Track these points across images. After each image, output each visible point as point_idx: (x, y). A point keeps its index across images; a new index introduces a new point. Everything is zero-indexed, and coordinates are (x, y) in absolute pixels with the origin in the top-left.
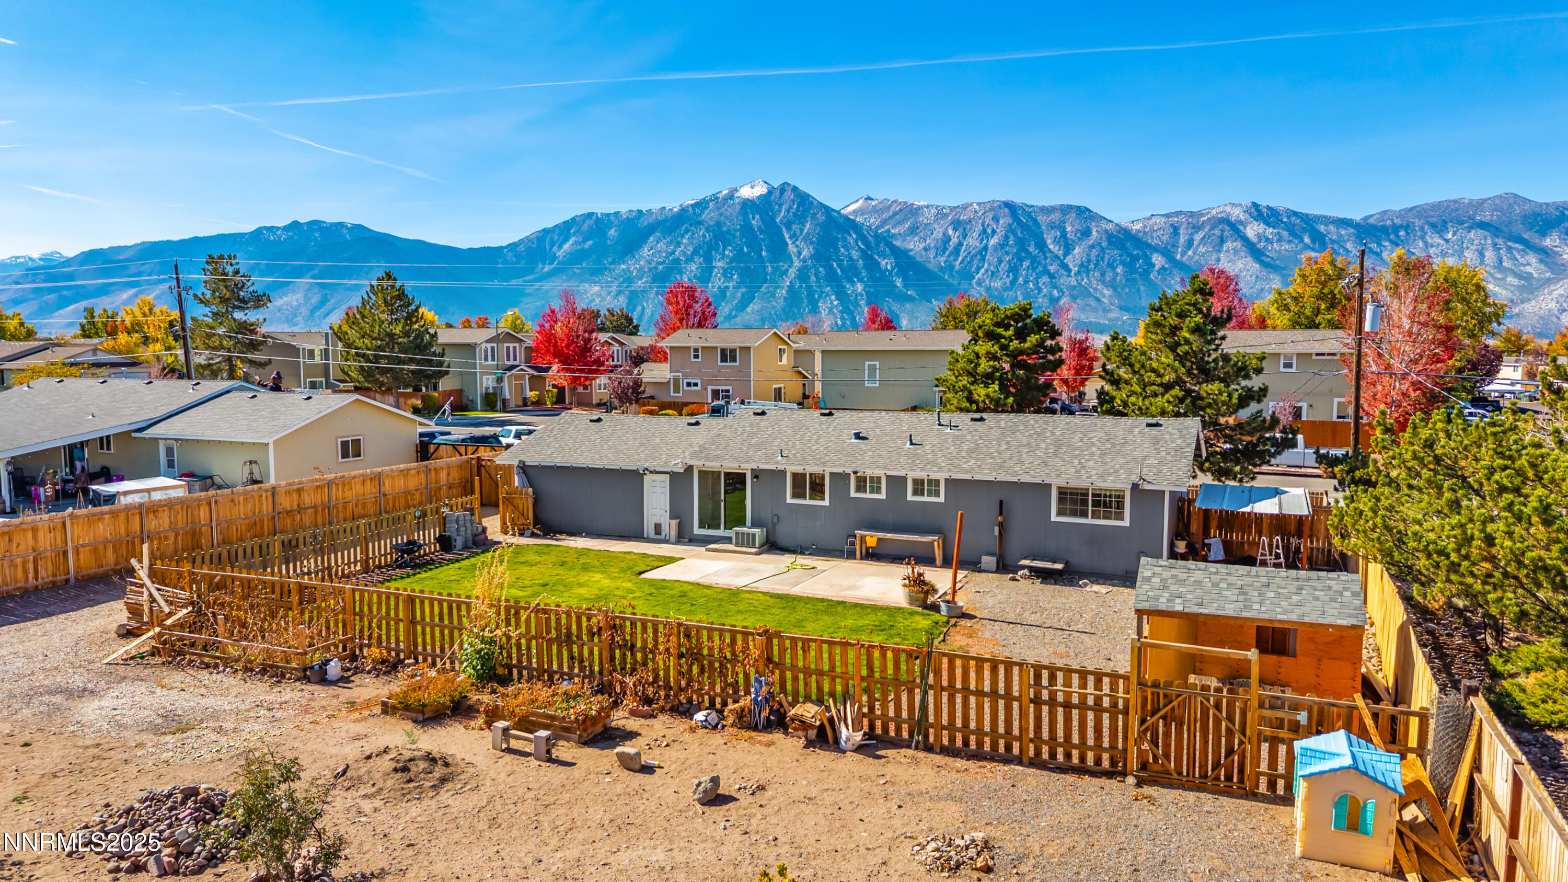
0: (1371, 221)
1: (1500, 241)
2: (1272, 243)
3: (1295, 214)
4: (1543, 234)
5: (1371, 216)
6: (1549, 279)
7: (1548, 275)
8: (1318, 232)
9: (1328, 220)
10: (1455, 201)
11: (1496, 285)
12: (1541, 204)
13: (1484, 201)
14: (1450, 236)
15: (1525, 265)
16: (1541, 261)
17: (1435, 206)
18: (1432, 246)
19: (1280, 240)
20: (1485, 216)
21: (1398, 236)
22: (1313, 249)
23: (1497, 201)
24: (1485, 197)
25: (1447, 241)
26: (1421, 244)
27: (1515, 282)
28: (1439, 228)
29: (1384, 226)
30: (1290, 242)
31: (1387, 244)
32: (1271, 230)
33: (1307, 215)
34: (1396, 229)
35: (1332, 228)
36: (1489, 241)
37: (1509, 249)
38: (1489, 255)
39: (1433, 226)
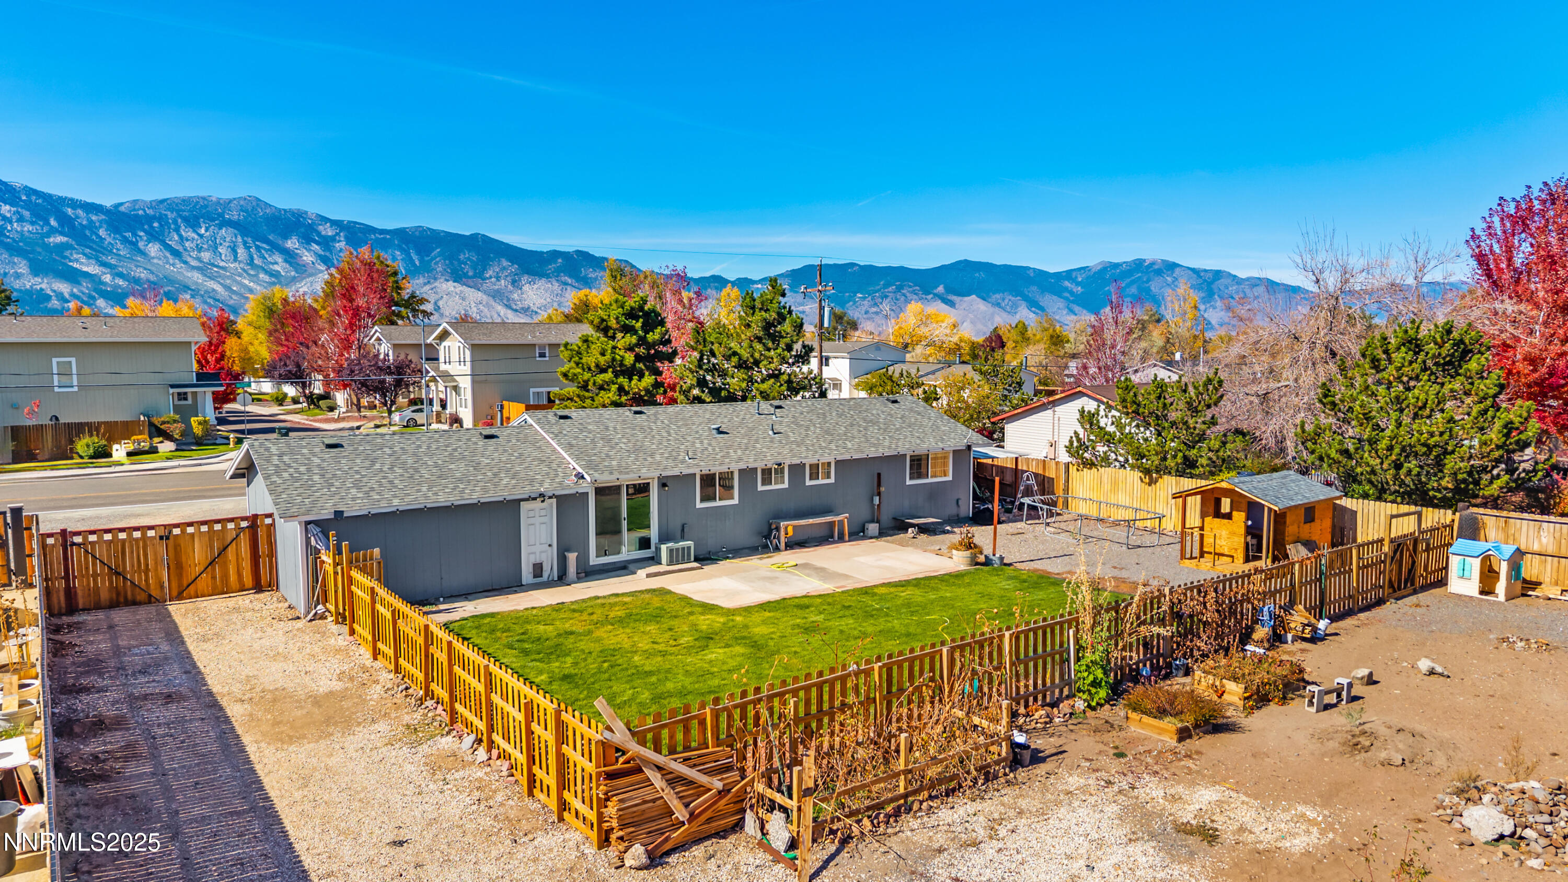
0: (122, 209)
1: (249, 240)
2: (11, 222)
3: (35, 192)
4: (286, 237)
5: (122, 204)
6: (294, 277)
7: (293, 273)
8: (65, 215)
9: (74, 204)
10: (204, 198)
11: (251, 281)
12: (280, 210)
13: (230, 201)
14: (203, 231)
15: (273, 264)
16: (286, 261)
17: (185, 201)
18: (187, 240)
19: (21, 219)
20: (234, 215)
21: (153, 228)
22: (62, 233)
23: (242, 203)
24: (231, 197)
25: (201, 236)
26: (176, 237)
27: (267, 278)
28: (193, 223)
29: (137, 216)
30: (32, 223)
31: (142, 234)
32: (8, 207)
33: (50, 196)
34: (150, 219)
35: (80, 212)
36: (239, 239)
37: (258, 248)
38: (241, 251)
39: (186, 220)
